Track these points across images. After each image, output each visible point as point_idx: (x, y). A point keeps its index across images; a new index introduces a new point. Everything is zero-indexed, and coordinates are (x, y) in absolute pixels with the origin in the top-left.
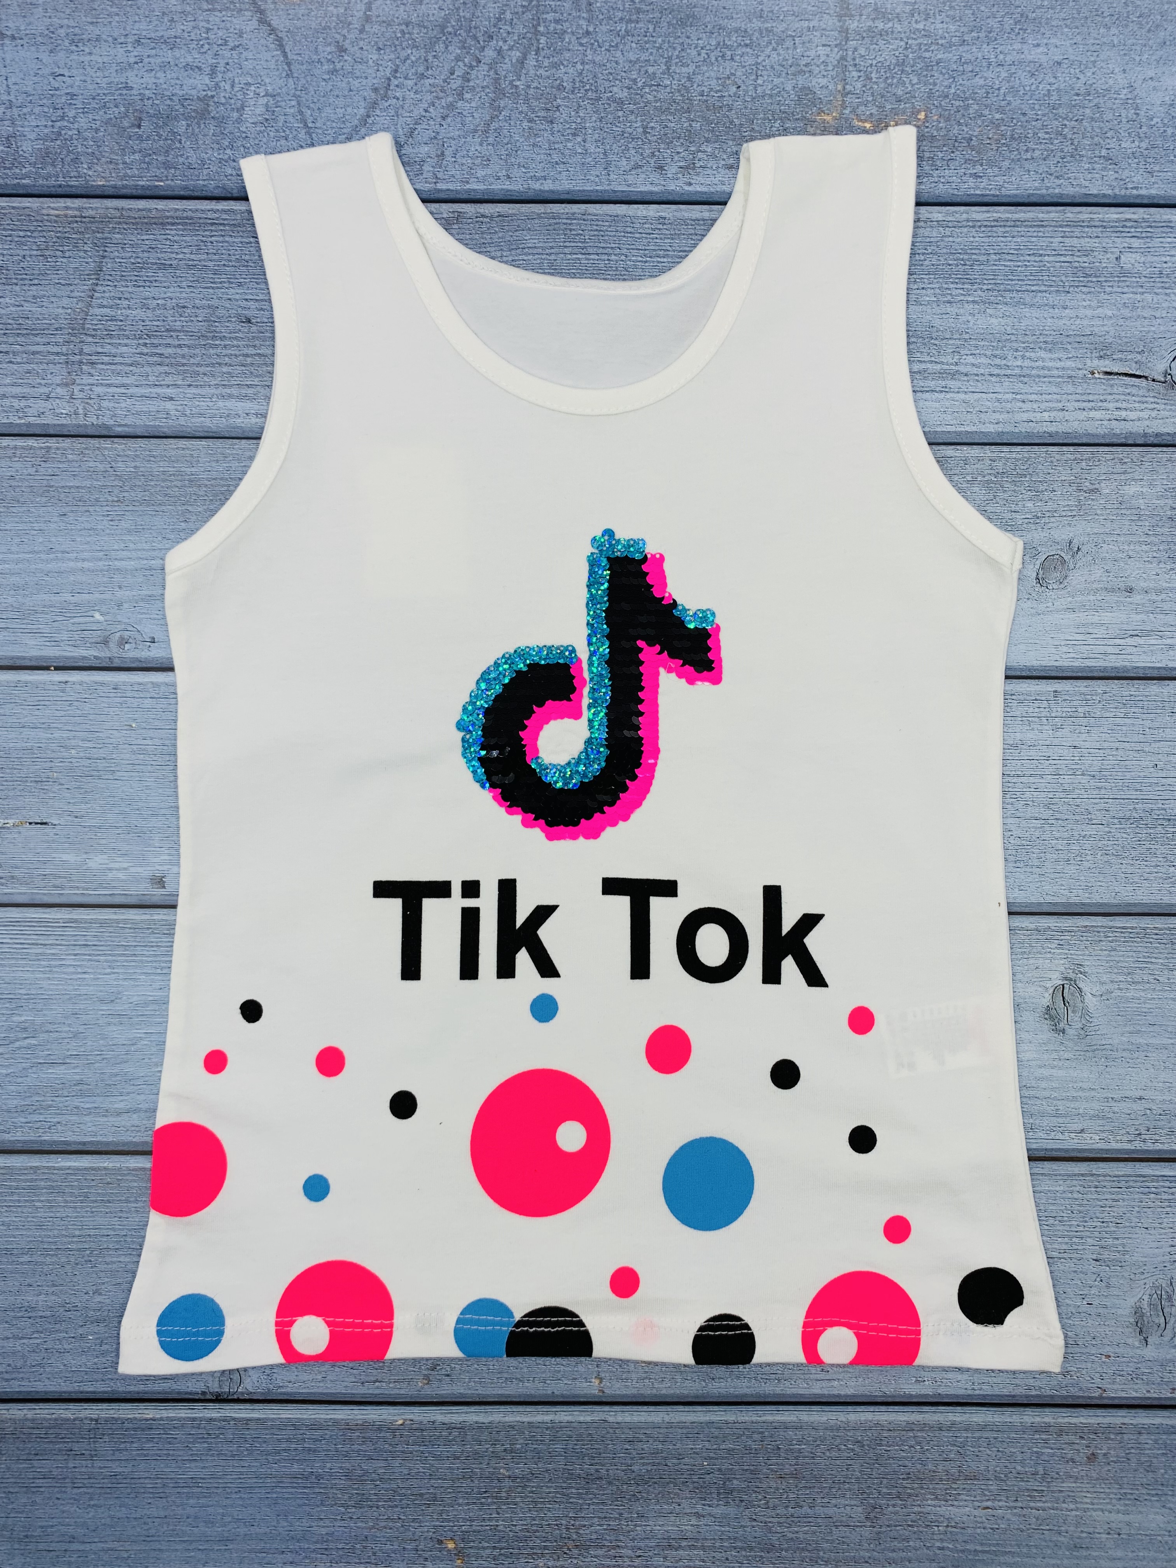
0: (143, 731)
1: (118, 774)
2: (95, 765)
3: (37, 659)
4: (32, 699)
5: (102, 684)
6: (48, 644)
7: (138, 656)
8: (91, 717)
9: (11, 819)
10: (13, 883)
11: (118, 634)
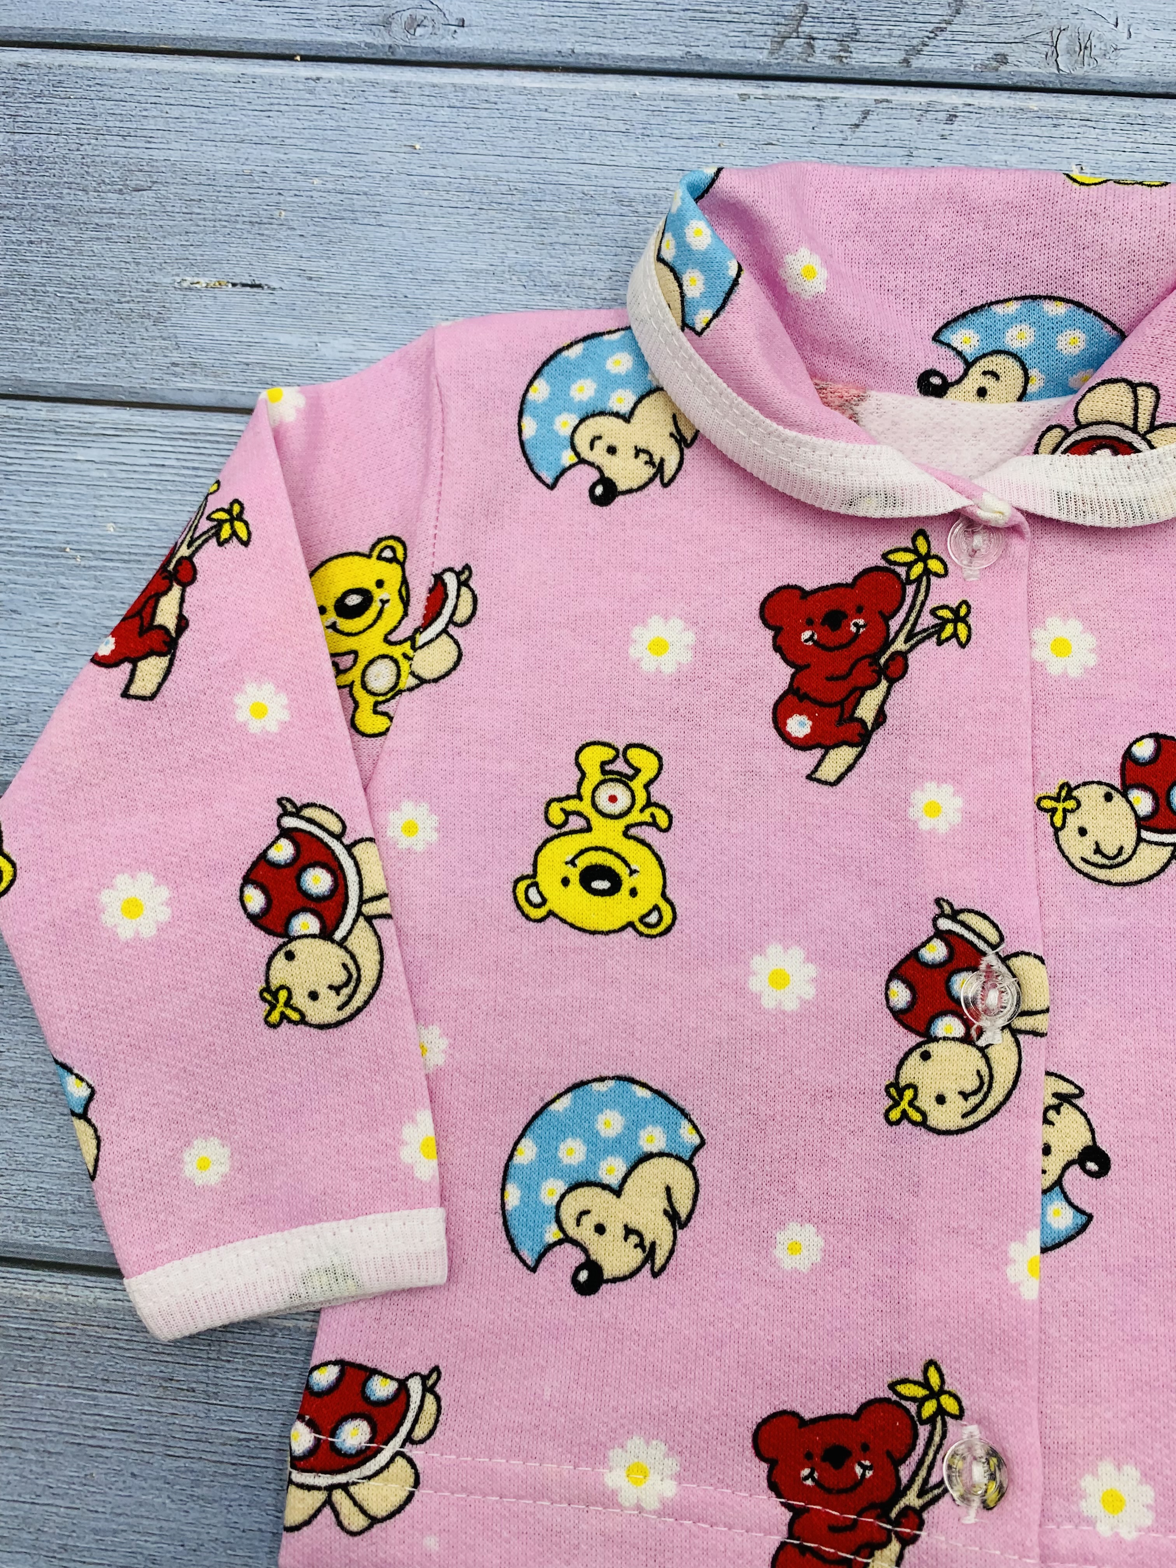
0: (433, 155)
1: (385, 217)
2: (347, 202)
3: (276, 44)
4: (260, 101)
5: (374, 84)
6: (296, 23)
7: (436, 45)
8: (350, 131)
9: (204, 275)
10: (194, 373)
11: (407, 13)
